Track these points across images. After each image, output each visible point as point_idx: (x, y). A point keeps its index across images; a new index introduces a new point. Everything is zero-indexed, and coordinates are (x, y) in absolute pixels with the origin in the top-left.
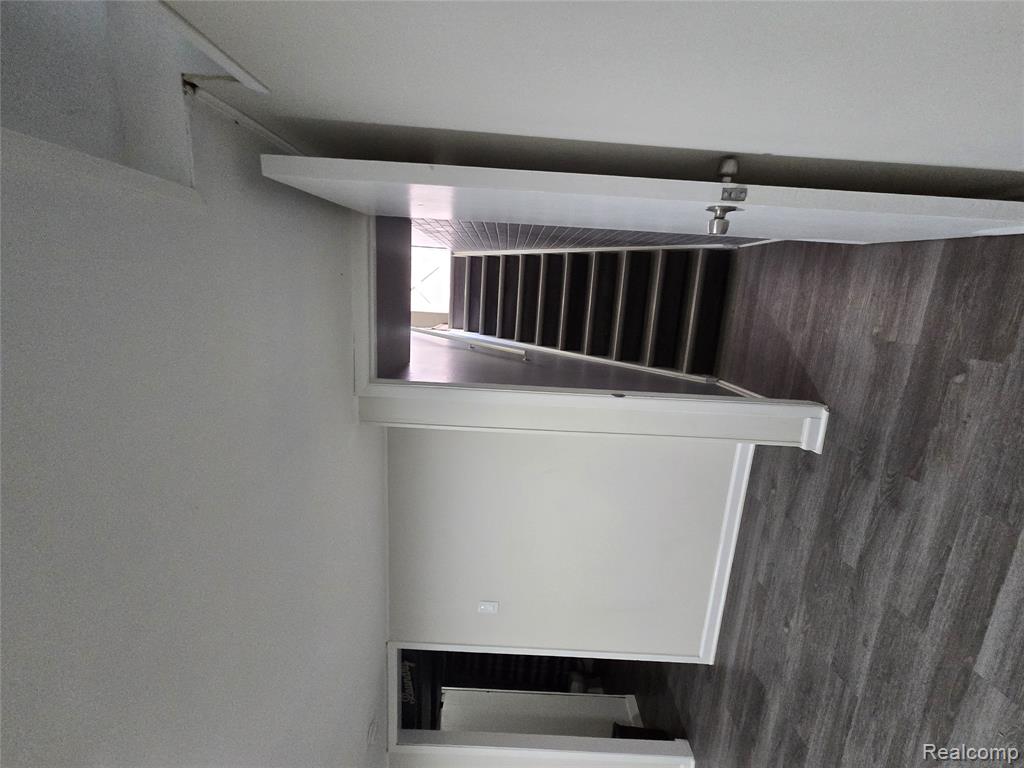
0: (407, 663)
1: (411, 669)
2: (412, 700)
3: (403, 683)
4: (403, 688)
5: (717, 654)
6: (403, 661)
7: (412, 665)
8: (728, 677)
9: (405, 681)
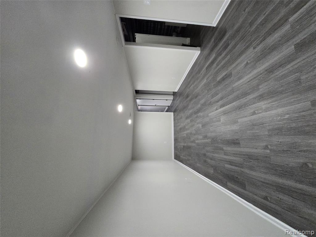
0: (123, 22)
1: (124, 24)
2: (127, 34)
3: (123, 29)
4: (123, 30)
5: (218, 23)
6: (122, 22)
7: (124, 23)
8: (218, 30)
9: (123, 28)
